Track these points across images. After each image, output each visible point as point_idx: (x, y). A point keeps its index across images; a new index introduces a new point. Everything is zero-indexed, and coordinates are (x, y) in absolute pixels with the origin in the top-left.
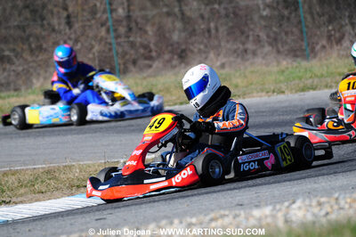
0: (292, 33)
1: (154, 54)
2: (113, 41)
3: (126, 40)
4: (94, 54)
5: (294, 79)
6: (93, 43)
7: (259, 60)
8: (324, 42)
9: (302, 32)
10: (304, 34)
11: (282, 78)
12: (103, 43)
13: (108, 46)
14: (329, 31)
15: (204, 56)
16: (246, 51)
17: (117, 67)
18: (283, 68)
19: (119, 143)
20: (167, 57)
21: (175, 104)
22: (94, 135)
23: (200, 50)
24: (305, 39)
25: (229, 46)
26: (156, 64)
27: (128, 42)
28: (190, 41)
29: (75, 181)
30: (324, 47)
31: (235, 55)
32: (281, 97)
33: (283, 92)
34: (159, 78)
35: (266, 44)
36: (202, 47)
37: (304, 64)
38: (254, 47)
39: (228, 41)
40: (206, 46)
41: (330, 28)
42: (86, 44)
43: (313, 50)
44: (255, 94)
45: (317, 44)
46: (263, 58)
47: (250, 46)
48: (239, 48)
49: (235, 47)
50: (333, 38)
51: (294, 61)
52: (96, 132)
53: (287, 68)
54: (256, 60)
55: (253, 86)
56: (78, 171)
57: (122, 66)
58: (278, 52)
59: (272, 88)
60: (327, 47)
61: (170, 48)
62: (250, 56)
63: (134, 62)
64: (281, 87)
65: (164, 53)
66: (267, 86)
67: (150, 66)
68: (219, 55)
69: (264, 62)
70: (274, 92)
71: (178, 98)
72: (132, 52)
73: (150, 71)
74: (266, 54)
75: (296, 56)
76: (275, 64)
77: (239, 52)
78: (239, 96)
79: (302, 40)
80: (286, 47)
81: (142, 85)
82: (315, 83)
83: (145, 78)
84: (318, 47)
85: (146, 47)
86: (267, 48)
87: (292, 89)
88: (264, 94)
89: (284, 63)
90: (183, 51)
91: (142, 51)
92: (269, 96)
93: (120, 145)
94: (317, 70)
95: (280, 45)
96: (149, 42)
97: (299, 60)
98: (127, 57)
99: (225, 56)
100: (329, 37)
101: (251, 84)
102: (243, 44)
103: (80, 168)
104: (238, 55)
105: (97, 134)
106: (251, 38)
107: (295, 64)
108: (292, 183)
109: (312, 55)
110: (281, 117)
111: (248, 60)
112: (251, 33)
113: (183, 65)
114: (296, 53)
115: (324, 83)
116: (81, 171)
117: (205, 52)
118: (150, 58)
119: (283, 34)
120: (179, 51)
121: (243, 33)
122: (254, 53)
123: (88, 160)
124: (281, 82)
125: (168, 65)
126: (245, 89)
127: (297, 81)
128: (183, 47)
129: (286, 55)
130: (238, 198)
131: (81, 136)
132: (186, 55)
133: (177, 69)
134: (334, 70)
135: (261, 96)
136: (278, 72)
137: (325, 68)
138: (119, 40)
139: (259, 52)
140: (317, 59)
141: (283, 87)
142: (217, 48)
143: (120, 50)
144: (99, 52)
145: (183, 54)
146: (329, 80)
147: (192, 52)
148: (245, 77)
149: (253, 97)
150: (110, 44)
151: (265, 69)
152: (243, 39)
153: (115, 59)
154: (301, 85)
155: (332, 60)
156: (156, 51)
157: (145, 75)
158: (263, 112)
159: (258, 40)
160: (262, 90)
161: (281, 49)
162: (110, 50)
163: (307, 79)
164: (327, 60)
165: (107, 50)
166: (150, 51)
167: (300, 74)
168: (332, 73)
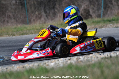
33: (15, 35)
92: (9, 37)
115: (30, 32)
124: (14, 31)
127: (20, 31)
141: (15, 33)
154: (22, 33)
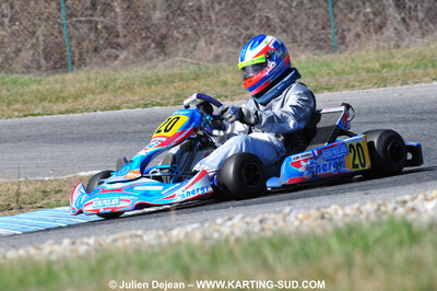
1: (122, 41)
4: (38, 38)
8: (359, 29)
14: (366, 14)
15: (192, 45)
19: (49, 155)
21: (138, 107)
23: (186, 35)
26: (124, 54)
28: (173, 23)
30: (358, 36)
31: (235, 44)
36: (189, 31)
39: (225, 26)
40: (195, 32)
41: (368, 10)
48: (241, 34)
57: (77, 56)
60: (363, 35)
61: (144, 34)
65: (136, 41)
67: (116, 58)
68: (212, 43)
73: (117, 62)
78: (226, 97)
79: (329, 26)
82: (333, 81)
84: (350, 36)
85: (109, 29)
89: (303, 56)
94: (337, 66)
96: (116, 23)
100: (366, 23)
102: (247, 29)
106: (256, 21)
112: (258, 14)
114: (320, 43)
117: (193, 40)
120: (158, 36)
125: (142, 56)
128: (164, 31)
129: (307, 46)
134: (361, 65)
142: (209, 34)
156: (125, 37)
159: (267, 25)
163: (323, 77)
166: (117, 36)
167: (314, 70)
168: (357, 69)
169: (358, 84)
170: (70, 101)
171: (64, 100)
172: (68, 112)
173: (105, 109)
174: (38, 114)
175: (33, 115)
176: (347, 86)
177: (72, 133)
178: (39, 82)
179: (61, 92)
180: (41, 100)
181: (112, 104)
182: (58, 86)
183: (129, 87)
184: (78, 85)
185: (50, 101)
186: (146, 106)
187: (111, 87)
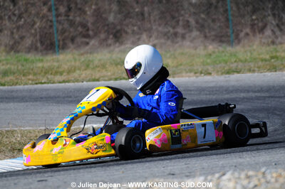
0: (219, 20)
1: (91, 33)
2: (54, 19)
3: (66, 18)
4: (36, 30)
5: (220, 63)
6: (36, 19)
7: (187, 43)
8: (248, 30)
9: (227, 20)
10: (230, 22)
11: (209, 61)
12: (44, 20)
13: (49, 23)
14: (252, 20)
15: (137, 37)
16: (176, 34)
17: (57, 43)
18: (210, 52)
19: (57, 112)
20: (103, 36)
21: (110, 80)
22: (34, 103)
23: (134, 31)
24: (231, 26)
25: (160, 29)
26: (92, 42)
27: (68, 20)
28: (124, 23)
29: (17, 145)
30: (247, 34)
31: (166, 37)
32: (208, 78)
34: (95, 55)
35: (194, 30)
36: (136, 28)
37: (229, 49)
38: (183, 32)
39: (160, 25)
40: (139, 28)
41: (254, 17)
42: (28, 20)
43: (237, 36)
44: (184, 74)
45: (242, 31)
46: (191, 41)
47: (180, 30)
48: (169, 31)
49: (166, 30)
50: (256, 27)
51: (220, 46)
52: (37, 101)
53: (214, 52)
54: (184, 42)
55: (182, 67)
56: (19, 135)
57: (61, 43)
58: (206, 37)
59: (200, 70)
60: (251, 34)
61: (106, 28)
62: (179, 39)
63: (73, 40)
64: (208, 69)
65: (100, 32)
66: (195, 68)
67: (87, 44)
68: (150, 37)
69: (192, 45)
70: (201, 73)
71: (114, 74)
72: (72, 30)
73: (87, 48)
74: (194, 39)
75: (221, 41)
76: (202, 48)
77: (169, 35)
79: (228, 27)
80: (213, 33)
81: (79, 60)
82: (239, 67)
83: (82, 54)
84: (242, 35)
85: (84, 26)
86: (195, 33)
87: (218, 72)
88: (192, 74)
89: (211, 47)
90: (118, 31)
91: (80, 29)
93: (59, 114)
94: (241, 56)
95: (207, 31)
96: (88, 22)
97: (224, 45)
98: (66, 34)
99: (157, 38)
100: (253, 26)
101: (181, 65)
102: (174, 28)
103: (21, 134)
104: (168, 38)
105: (38, 103)
106: (181, 23)
107: (221, 49)
108: (219, 156)
109: (236, 41)
110: (208, 96)
111: (177, 43)
112: (181, 18)
113: (117, 44)
114: (222, 39)
116: (22, 136)
117: (138, 34)
118: (87, 36)
119: (210, 21)
120: (114, 31)
121: (173, 17)
122: (183, 37)
123: (30, 126)
125: (104, 43)
126: (174, 69)
128: (119, 27)
129: (213, 40)
130: (169, 168)
131: (23, 104)
132: (121, 35)
133: (112, 48)
134: (257, 56)
135: (189, 77)
136: (206, 55)
137: (249, 54)
138: (60, 18)
139: (187, 36)
140: (241, 44)
142: (149, 30)
143: (60, 27)
144: (40, 28)
145: (118, 35)
146: (252, 65)
147: (127, 33)
148: (175, 58)
149: (182, 77)
150: (51, 21)
151: (193, 51)
152: (173, 23)
153: (55, 35)
155: (255, 47)
156: (93, 30)
157: (82, 52)
158: (191, 91)
159: (187, 25)
160: (191, 71)
161: (208, 35)
162: (51, 27)
163: (232, 63)
164: (250, 46)
165: (48, 27)
166: (88, 30)
167: (226, 58)
168: (255, 59)
169: (256, 69)
170: (65, 74)
171: (61, 74)
172: (64, 82)
173: (89, 81)
174: (45, 83)
175: (42, 83)
176: (250, 70)
177: (70, 97)
178: (42, 61)
179: (58, 67)
180: (45, 73)
181: (93, 77)
182: (56, 64)
183: (104, 66)
184: (69, 64)
185: (51, 74)
186: (116, 79)
187: (91, 66)
